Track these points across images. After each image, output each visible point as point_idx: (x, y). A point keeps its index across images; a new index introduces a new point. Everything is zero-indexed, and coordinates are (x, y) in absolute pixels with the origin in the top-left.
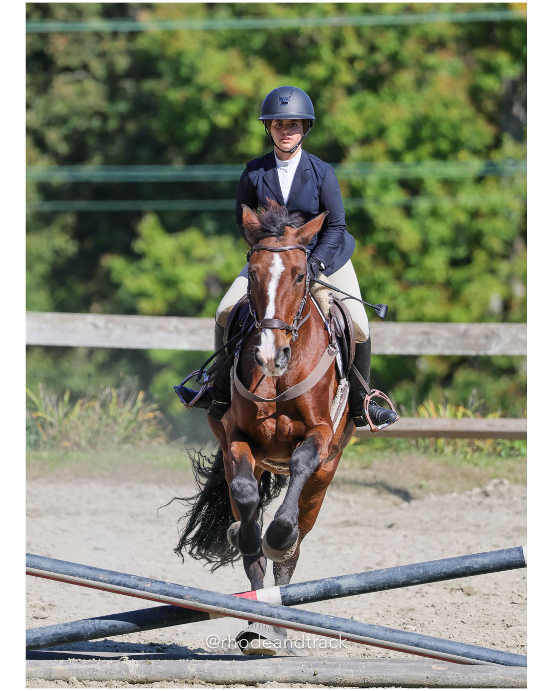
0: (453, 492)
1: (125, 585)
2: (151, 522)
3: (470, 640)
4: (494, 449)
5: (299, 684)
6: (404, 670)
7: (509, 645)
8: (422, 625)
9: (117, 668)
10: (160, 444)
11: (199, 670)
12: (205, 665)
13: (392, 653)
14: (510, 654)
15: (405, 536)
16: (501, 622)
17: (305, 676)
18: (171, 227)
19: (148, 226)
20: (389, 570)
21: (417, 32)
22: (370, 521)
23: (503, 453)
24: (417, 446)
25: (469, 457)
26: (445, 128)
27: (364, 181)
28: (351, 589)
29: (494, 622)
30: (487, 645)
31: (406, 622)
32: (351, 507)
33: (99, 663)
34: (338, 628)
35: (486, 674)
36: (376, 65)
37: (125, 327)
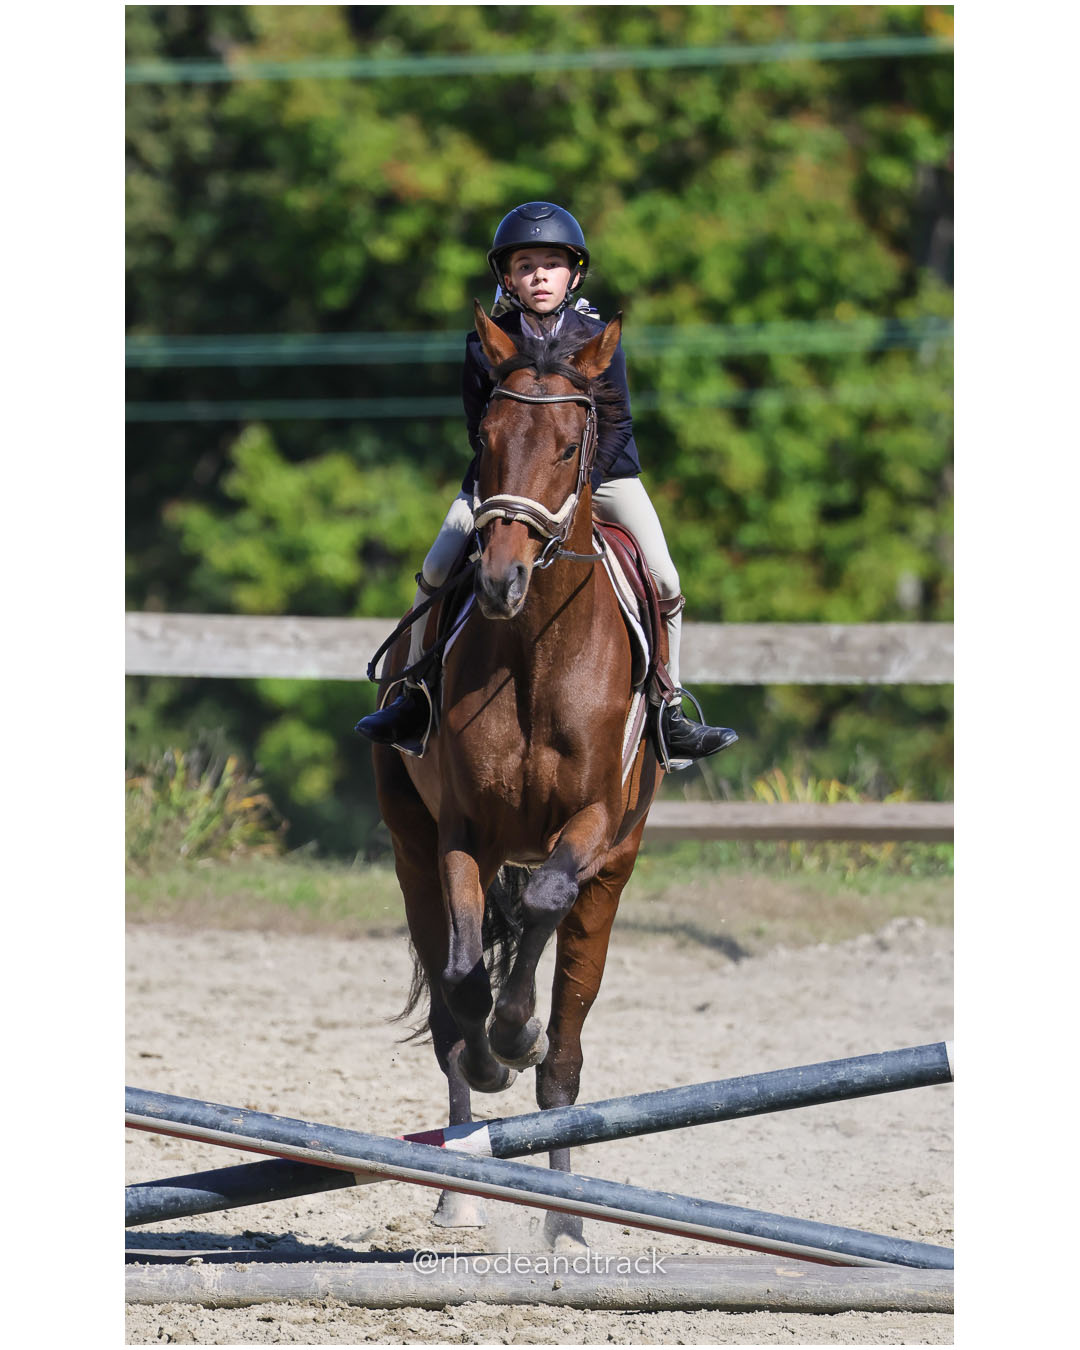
0: (819, 942)
1: (194, 1122)
2: (250, 1004)
3: (851, 1220)
4: (898, 861)
5: (527, 1307)
6: (724, 1277)
7: (924, 1232)
8: (760, 1194)
9: (182, 1279)
10: (266, 857)
11: (336, 1281)
12: (349, 1271)
13: (702, 1247)
14: (924, 1247)
15: (730, 1027)
16: (910, 1187)
17: (536, 1291)
18: (294, 449)
19: (252, 446)
20: (694, 1089)
21: (753, 81)
22: (663, 998)
23: (915, 869)
24: (755, 856)
25: (850, 876)
26: (809, 259)
27: (658, 360)
28: (622, 1126)
29: (895, 1186)
30: (883, 1230)
31: (730, 1188)
32: (628, 973)
33: (146, 1270)
34: (598, 1200)
35: (878, 1285)
36: (678, 142)
37: (199, 637)
